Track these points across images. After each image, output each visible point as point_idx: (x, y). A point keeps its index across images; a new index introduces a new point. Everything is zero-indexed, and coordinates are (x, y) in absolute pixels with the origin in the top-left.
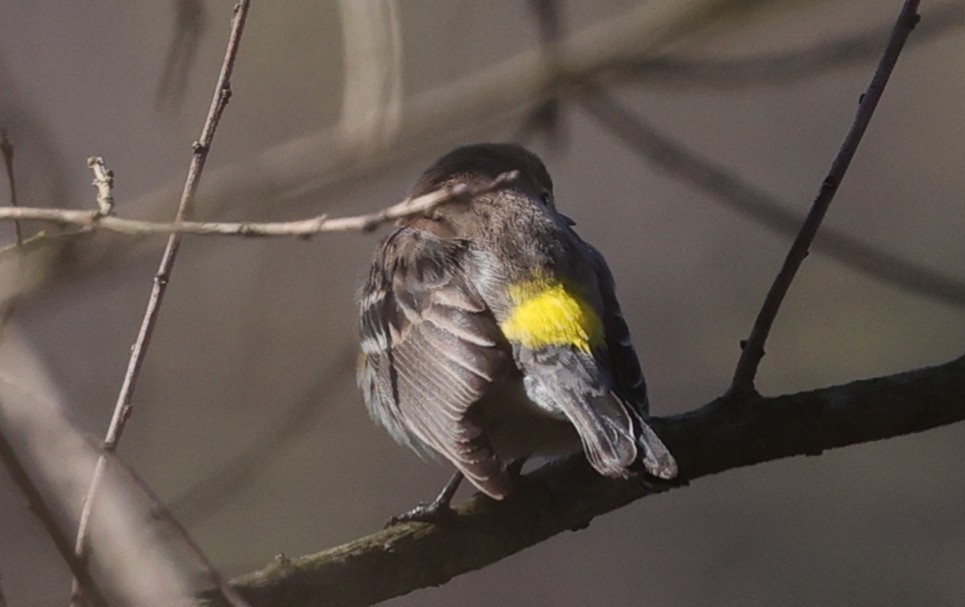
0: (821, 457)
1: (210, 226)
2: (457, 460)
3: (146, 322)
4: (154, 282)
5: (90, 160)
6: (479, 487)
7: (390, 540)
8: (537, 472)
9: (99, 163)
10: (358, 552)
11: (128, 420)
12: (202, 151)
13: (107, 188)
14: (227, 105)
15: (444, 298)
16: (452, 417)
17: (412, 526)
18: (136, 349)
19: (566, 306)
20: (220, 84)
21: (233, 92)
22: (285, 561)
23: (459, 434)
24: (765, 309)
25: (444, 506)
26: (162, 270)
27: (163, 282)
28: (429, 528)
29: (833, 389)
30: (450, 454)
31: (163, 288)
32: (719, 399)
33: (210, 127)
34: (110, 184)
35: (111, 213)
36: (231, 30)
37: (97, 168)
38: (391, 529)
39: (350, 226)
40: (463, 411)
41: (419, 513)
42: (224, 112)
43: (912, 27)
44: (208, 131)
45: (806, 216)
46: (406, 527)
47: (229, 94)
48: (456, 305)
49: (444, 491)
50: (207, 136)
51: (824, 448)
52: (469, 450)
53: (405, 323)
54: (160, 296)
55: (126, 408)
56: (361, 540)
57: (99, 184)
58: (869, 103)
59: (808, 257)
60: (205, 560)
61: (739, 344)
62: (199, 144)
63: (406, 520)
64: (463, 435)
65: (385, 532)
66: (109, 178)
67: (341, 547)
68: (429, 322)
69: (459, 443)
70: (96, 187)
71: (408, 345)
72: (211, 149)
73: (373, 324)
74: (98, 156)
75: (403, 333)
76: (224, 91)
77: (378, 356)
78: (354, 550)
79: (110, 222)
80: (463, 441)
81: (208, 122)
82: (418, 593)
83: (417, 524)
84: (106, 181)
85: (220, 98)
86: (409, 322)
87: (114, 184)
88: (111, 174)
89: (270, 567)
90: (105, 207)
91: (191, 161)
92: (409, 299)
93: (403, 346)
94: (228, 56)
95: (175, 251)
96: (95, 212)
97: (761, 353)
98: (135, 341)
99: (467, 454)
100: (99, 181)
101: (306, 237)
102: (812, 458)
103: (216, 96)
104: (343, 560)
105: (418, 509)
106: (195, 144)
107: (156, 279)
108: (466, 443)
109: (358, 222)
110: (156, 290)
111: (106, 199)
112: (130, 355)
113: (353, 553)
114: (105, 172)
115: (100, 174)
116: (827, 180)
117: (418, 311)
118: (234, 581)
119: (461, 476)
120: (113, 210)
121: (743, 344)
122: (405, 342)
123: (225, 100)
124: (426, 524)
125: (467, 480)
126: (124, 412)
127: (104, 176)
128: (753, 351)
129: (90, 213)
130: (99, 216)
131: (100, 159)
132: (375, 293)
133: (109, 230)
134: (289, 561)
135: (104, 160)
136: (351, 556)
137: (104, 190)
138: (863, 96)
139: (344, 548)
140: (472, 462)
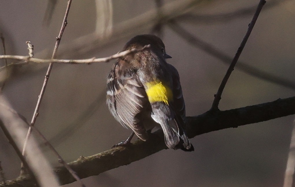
0: (237, 128)
1: (61, 61)
2: (133, 129)
3: (43, 89)
4: (45, 77)
5: (27, 42)
6: (139, 137)
7: (113, 152)
8: (155, 132)
9: (29, 43)
10: (104, 155)
11: (38, 117)
12: (59, 40)
13: (32, 50)
14: (66, 27)
15: (131, 82)
16: (132, 117)
17: (119, 148)
18: (40, 97)
19: (162, 89)
20: (64, 20)
21: (68, 23)
22: (83, 158)
23: (134, 121)
24: (221, 86)
25: (129, 142)
26: (47, 74)
27: (48, 77)
28: (124, 148)
29: (241, 108)
30: (131, 127)
31: (47, 79)
32: (208, 111)
33: (61, 33)
34: (33, 49)
35: (33, 57)
36: (67, 4)
37: (29, 44)
38: (114, 149)
39: (102, 61)
40: (135, 115)
41: (121, 144)
42: (65, 28)
43: (264, 4)
44: (61, 34)
45: (233, 58)
46: (117, 148)
47: (67, 23)
48: (134, 84)
49: (129, 138)
50: (60, 35)
51: (238, 126)
52: (137, 126)
53: (119, 88)
54: (47, 81)
55: (37, 114)
56: (105, 152)
57: (29, 49)
58: (251, 26)
59: (234, 70)
60: (60, 157)
61: (214, 96)
62: (58, 38)
63: (118, 146)
64: (135, 122)
65: (112, 149)
66: (32, 47)
67: (99, 154)
68: (126, 89)
69: (134, 124)
70: (28, 50)
71: (120, 95)
72: (61, 39)
73: (110, 87)
74: (29, 41)
75: (119, 91)
76: (65, 22)
77: (111, 96)
78: (103, 155)
79: (33, 59)
80: (135, 123)
81: (61, 31)
82: (121, 167)
83: (121, 147)
84: (32, 48)
85: (64, 24)
86: (120, 88)
87: (34, 49)
88: (33, 46)
89: (78, 160)
90: (31, 55)
91: (55, 43)
92: (121, 82)
93: (119, 95)
94: (66, 12)
95: (51, 68)
96: (28, 57)
97: (220, 98)
98: (39, 95)
99: (136, 127)
100: (29, 48)
101: (89, 64)
102: (235, 128)
103: (63, 24)
104: (99, 158)
105: (121, 143)
106: (57, 38)
107: (46, 77)
108: (136, 124)
109: (104, 59)
110: (45, 80)
111: (32, 53)
112: (38, 98)
113: (102, 155)
114: (31, 45)
115: (30, 46)
116: (239, 48)
117: (123, 85)
118: (68, 164)
119: (134, 133)
120: (33, 56)
121: (215, 95)
122: (119, 94)
123: (65, 25)
124: (123, 147)
125: (136, 134)
126: (37, 115)
127: (31, 46)
128: (218, 97)
129: (27, 57)
130: (30, 58)
131: (29, 42)
132: (112, 78)
133: (32, 62)
134: (84, 158)
135: (31, 42)
136: (102, 156)
137: (31, 51)
138: (250, 24)
139: (100, 154)
140: (137, 130)
